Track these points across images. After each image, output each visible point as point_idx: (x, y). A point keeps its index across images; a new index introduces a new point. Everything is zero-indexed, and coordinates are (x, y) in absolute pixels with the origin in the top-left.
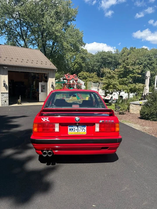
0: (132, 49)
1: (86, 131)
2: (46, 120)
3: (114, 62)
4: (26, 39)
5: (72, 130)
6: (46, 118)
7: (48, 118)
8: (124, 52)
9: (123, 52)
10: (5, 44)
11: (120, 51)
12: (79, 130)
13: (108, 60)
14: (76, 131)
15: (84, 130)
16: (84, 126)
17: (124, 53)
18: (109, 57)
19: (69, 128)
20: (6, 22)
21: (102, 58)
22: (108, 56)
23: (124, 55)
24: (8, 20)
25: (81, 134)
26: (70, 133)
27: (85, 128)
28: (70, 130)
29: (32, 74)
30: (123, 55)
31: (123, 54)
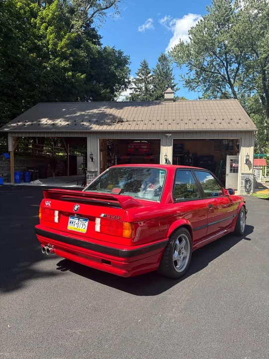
1: (86, 229)
2: (48, 205)
4: (234, 83)
5: (73, 223)
7: (50, 202)
10: (200, 98)
12: (79, 224)
14: (76, 226)
15: (84, 226)
16: (86, 220)
19: (70, 219)
20: (205, 63)
24: (209, 59)
25: (80, 231)
26: (70, 227)
27: (87, 223)
28: (70, 222)
29: (225, 143)
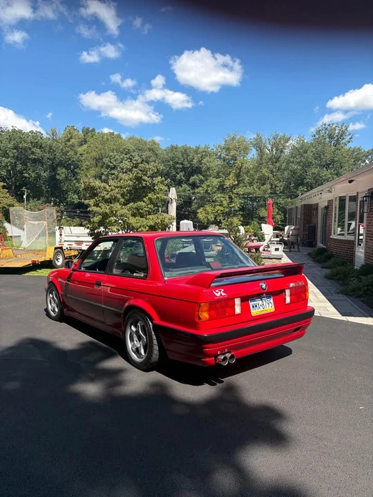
0: (86, 132)
1: (273, 307)
2: (221, 294)
3: (48, 159)
5: (256, 306)
6: (220, 291)
7: (223, 290)
8: (71, 138)
9: (69, 136)
11: (61, 134)
12: (265, 304)
13: (33, 153)
14: (261, 308)
15: (270, 305)
16: (270, 297)
17: (73, 140)
18: (34, 147)
21: (16, 148)
22: (31, 143)
23: (71, 143)
26: (254, 312)
27: (272, 300)
28: (253, 307)
30: (69, 143)
31: (69, 140)
